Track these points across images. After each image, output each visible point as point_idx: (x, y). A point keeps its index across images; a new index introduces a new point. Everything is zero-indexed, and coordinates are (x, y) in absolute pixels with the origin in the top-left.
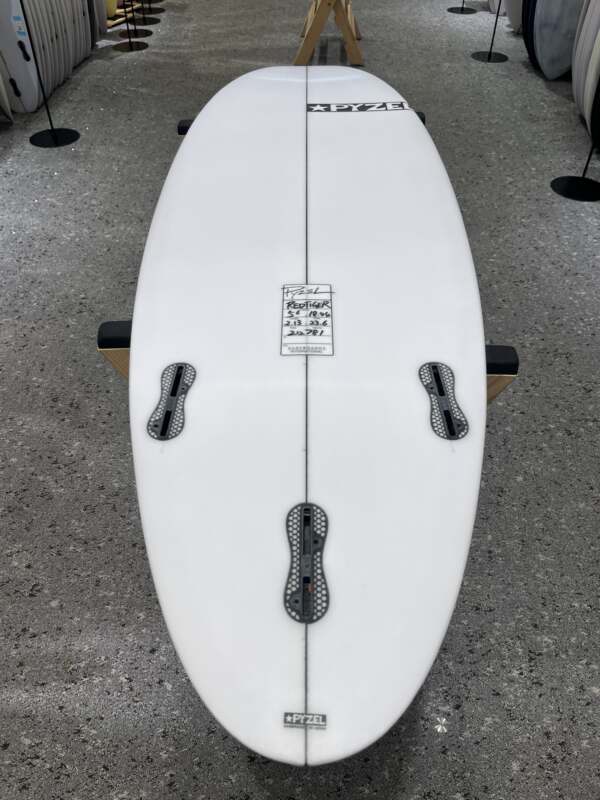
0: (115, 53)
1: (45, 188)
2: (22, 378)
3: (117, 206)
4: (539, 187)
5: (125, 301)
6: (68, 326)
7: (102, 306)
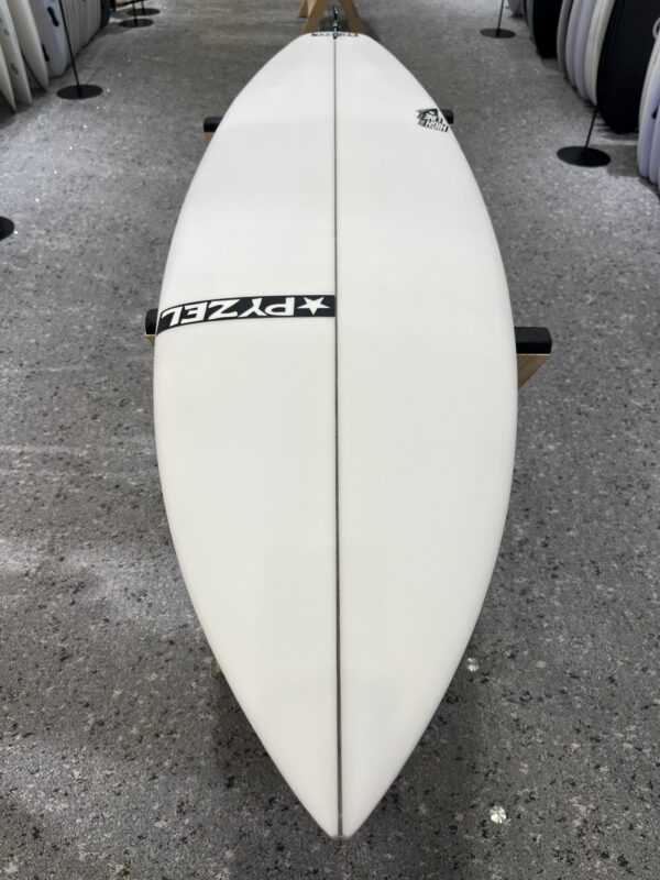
0: (124, 28)
1: (78, 138)
2: (86, 274)
3: (147, 151)
4: (528, 135)
5: (165, 222)
6: (118, 240)
7: (145, 225)
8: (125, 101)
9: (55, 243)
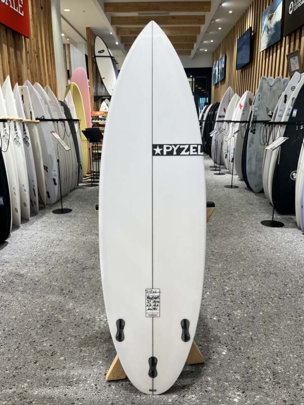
1: (58, 225)
2: (49, 283)
3: (87, 230)
4: (256, 223)
6: (67, 267)
7: (81, 260)
8: (82, 212)
9: (38, 268)
